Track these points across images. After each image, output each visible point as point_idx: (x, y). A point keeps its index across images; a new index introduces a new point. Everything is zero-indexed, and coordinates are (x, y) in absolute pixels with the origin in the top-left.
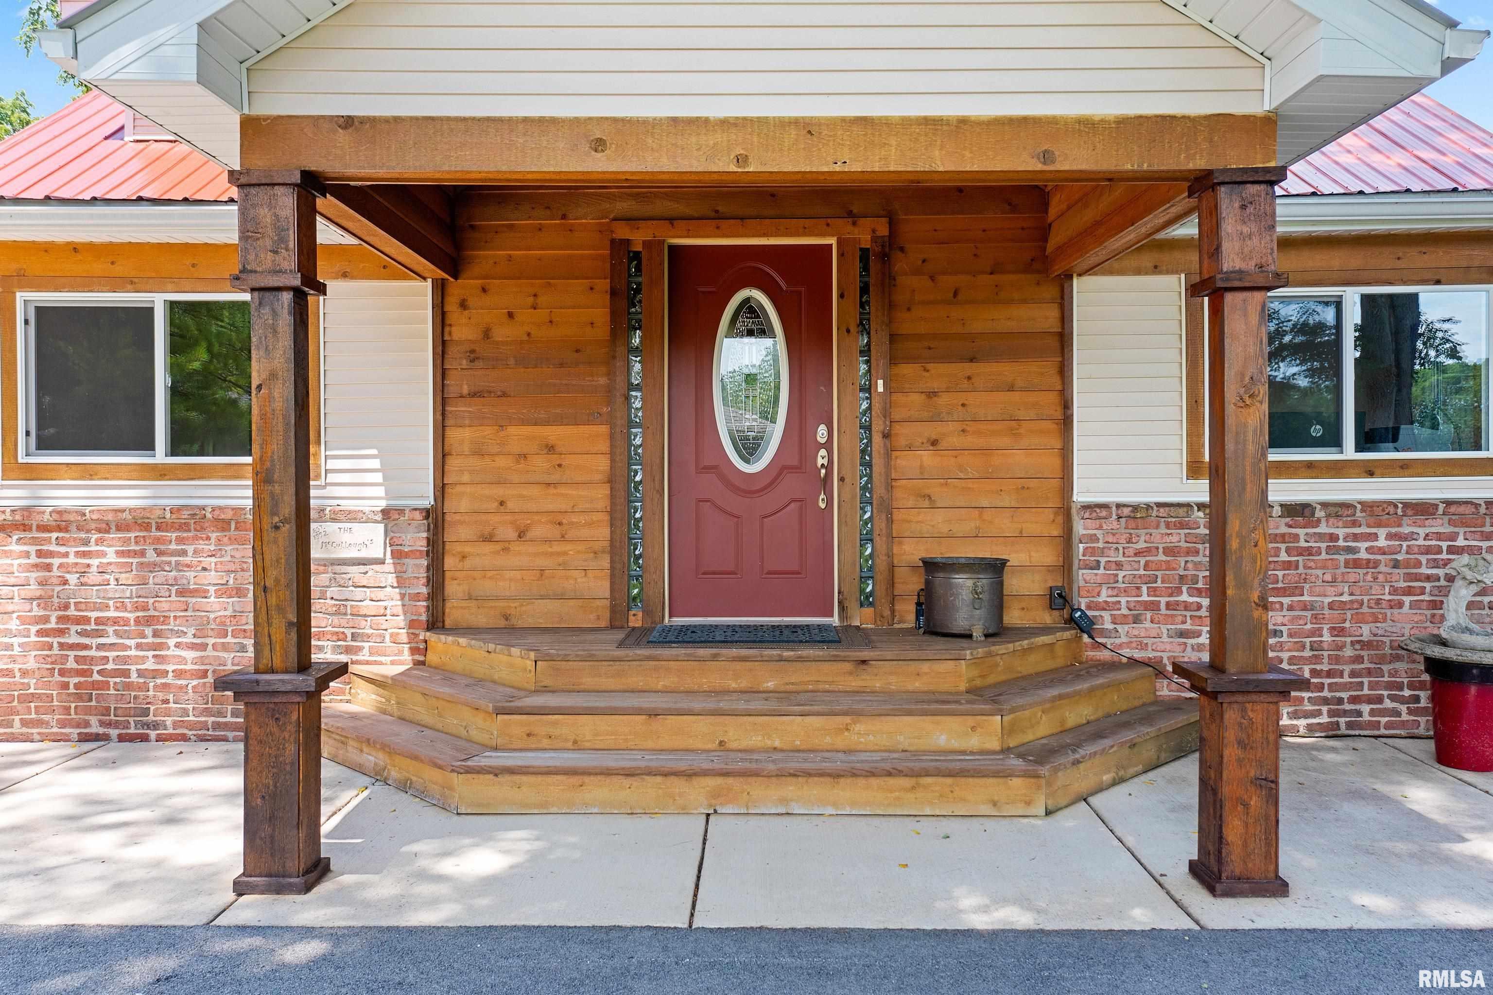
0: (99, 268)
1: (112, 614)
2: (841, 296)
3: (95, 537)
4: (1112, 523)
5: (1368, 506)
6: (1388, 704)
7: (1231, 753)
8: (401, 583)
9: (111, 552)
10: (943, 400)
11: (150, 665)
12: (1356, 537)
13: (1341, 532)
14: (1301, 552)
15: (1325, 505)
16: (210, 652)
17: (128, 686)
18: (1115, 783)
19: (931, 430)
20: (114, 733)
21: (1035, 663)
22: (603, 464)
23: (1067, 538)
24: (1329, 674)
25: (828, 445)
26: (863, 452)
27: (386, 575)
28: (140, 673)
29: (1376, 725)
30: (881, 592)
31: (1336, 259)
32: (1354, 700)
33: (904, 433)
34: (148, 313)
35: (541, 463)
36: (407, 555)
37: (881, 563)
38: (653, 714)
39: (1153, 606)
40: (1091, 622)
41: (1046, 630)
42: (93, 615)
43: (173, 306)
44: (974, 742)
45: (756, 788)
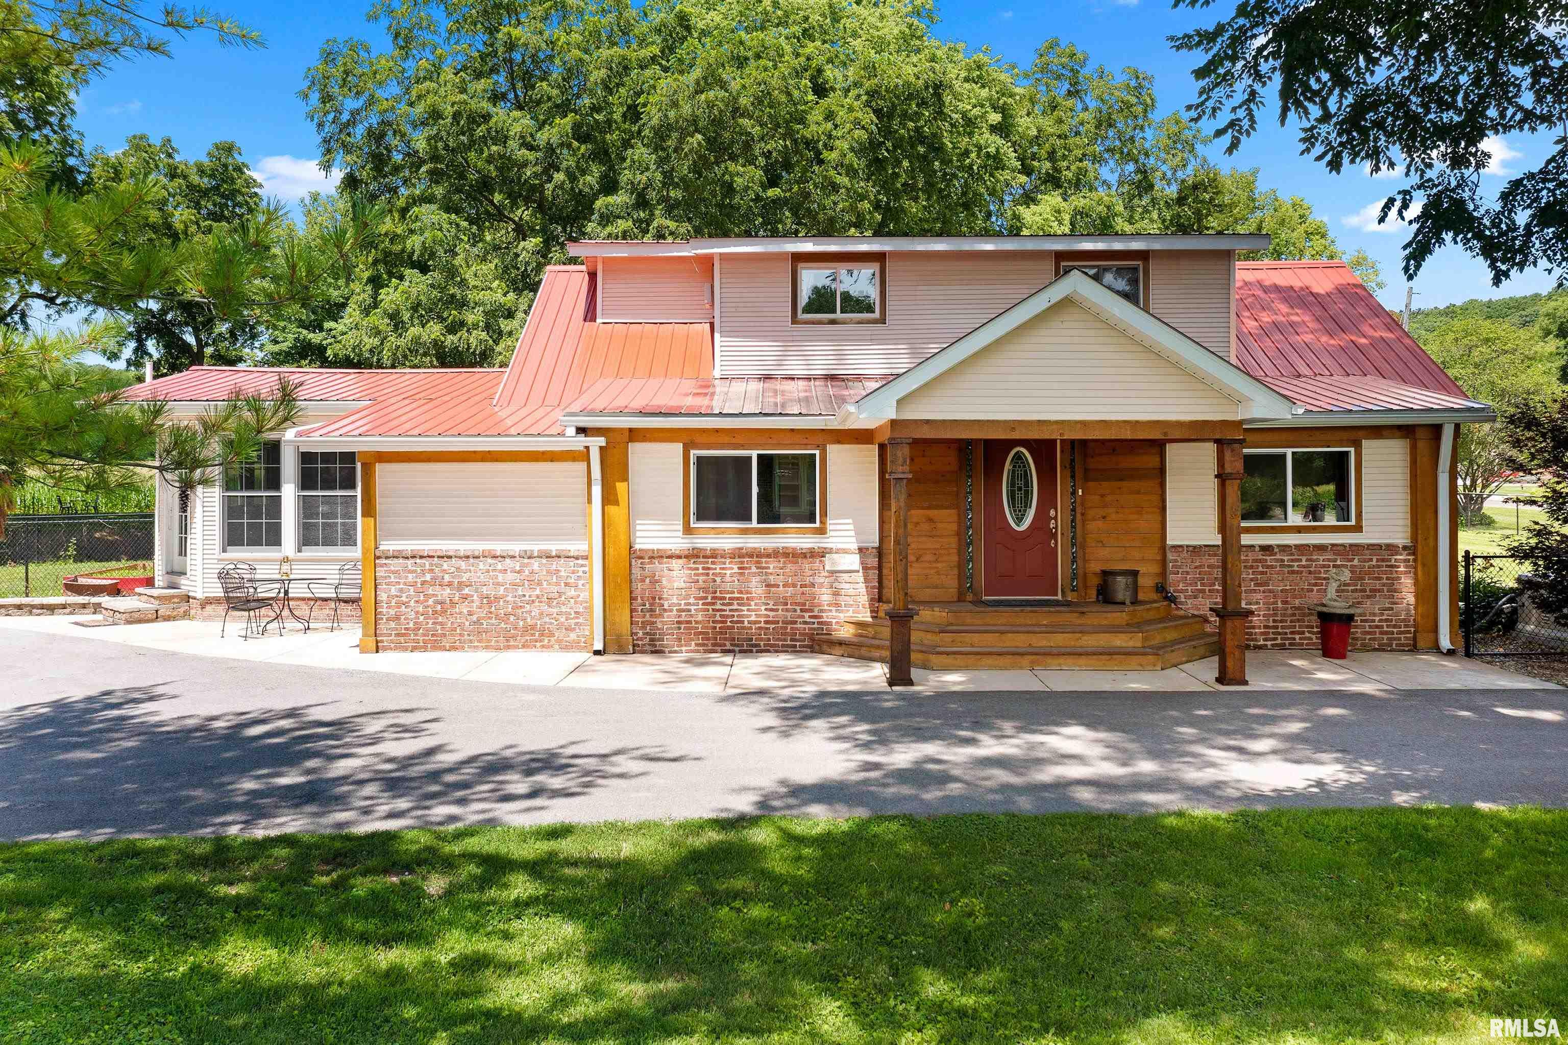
0: (726, 439)
1: (736, 595)
2: (1062, 451)
3: (728, 560)
4: (1185, 554)
5: (1298, 547)
6: (1307, 635)
7: (1229, 637)
8: (866, 580)
9: (736, 567)
10: (1109, 498)
11: (753, 618)
12: (1292, 561)
13: (1286, 558)
14: (1268, 567)
15: (1278, 546)
16: (780, 612)
17: (744, 628)
18: (1187, 662)
19: (1102, 512)
20: (737, 649)
21: (1151, 615)
22: (954, 527)
23: (1164, 562)
24: (1281, 621)
25: (1056, 518)
26: (1072, 521)
27: (860, 577)
28: (749, 622)
29: (1302, 644)
30: (1081, 585)
31: (1284, 436)
32: (1292, 633)
33: (1091, 513)
34: (749, 459)
35: (925, 527)
36: (869, 568)
37: (1081, 572)
38: (1002, 633)
39: (1203, 591)
40: (1176, 598)
41: (1155, 601)
42: (728, 596)
43: (759, 456)
44: (1131, 644)
45: (1049, 660)
